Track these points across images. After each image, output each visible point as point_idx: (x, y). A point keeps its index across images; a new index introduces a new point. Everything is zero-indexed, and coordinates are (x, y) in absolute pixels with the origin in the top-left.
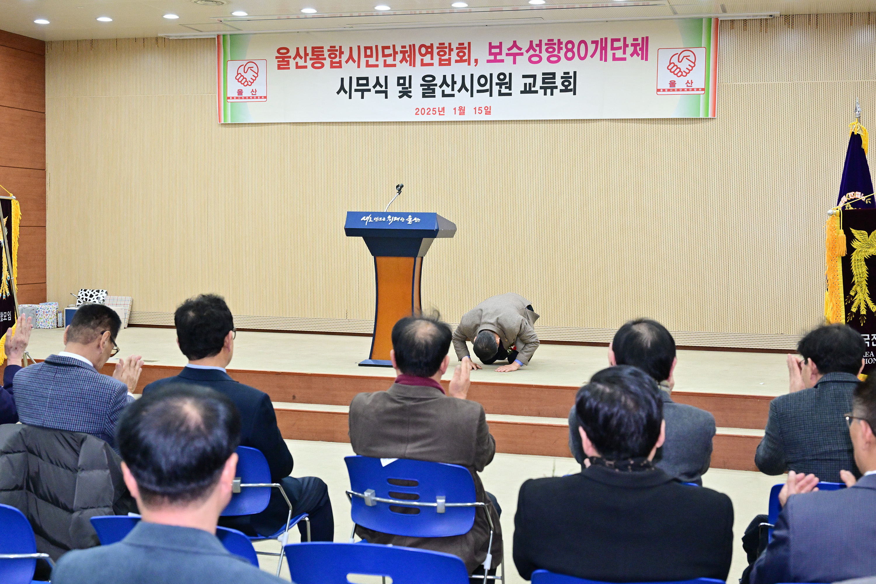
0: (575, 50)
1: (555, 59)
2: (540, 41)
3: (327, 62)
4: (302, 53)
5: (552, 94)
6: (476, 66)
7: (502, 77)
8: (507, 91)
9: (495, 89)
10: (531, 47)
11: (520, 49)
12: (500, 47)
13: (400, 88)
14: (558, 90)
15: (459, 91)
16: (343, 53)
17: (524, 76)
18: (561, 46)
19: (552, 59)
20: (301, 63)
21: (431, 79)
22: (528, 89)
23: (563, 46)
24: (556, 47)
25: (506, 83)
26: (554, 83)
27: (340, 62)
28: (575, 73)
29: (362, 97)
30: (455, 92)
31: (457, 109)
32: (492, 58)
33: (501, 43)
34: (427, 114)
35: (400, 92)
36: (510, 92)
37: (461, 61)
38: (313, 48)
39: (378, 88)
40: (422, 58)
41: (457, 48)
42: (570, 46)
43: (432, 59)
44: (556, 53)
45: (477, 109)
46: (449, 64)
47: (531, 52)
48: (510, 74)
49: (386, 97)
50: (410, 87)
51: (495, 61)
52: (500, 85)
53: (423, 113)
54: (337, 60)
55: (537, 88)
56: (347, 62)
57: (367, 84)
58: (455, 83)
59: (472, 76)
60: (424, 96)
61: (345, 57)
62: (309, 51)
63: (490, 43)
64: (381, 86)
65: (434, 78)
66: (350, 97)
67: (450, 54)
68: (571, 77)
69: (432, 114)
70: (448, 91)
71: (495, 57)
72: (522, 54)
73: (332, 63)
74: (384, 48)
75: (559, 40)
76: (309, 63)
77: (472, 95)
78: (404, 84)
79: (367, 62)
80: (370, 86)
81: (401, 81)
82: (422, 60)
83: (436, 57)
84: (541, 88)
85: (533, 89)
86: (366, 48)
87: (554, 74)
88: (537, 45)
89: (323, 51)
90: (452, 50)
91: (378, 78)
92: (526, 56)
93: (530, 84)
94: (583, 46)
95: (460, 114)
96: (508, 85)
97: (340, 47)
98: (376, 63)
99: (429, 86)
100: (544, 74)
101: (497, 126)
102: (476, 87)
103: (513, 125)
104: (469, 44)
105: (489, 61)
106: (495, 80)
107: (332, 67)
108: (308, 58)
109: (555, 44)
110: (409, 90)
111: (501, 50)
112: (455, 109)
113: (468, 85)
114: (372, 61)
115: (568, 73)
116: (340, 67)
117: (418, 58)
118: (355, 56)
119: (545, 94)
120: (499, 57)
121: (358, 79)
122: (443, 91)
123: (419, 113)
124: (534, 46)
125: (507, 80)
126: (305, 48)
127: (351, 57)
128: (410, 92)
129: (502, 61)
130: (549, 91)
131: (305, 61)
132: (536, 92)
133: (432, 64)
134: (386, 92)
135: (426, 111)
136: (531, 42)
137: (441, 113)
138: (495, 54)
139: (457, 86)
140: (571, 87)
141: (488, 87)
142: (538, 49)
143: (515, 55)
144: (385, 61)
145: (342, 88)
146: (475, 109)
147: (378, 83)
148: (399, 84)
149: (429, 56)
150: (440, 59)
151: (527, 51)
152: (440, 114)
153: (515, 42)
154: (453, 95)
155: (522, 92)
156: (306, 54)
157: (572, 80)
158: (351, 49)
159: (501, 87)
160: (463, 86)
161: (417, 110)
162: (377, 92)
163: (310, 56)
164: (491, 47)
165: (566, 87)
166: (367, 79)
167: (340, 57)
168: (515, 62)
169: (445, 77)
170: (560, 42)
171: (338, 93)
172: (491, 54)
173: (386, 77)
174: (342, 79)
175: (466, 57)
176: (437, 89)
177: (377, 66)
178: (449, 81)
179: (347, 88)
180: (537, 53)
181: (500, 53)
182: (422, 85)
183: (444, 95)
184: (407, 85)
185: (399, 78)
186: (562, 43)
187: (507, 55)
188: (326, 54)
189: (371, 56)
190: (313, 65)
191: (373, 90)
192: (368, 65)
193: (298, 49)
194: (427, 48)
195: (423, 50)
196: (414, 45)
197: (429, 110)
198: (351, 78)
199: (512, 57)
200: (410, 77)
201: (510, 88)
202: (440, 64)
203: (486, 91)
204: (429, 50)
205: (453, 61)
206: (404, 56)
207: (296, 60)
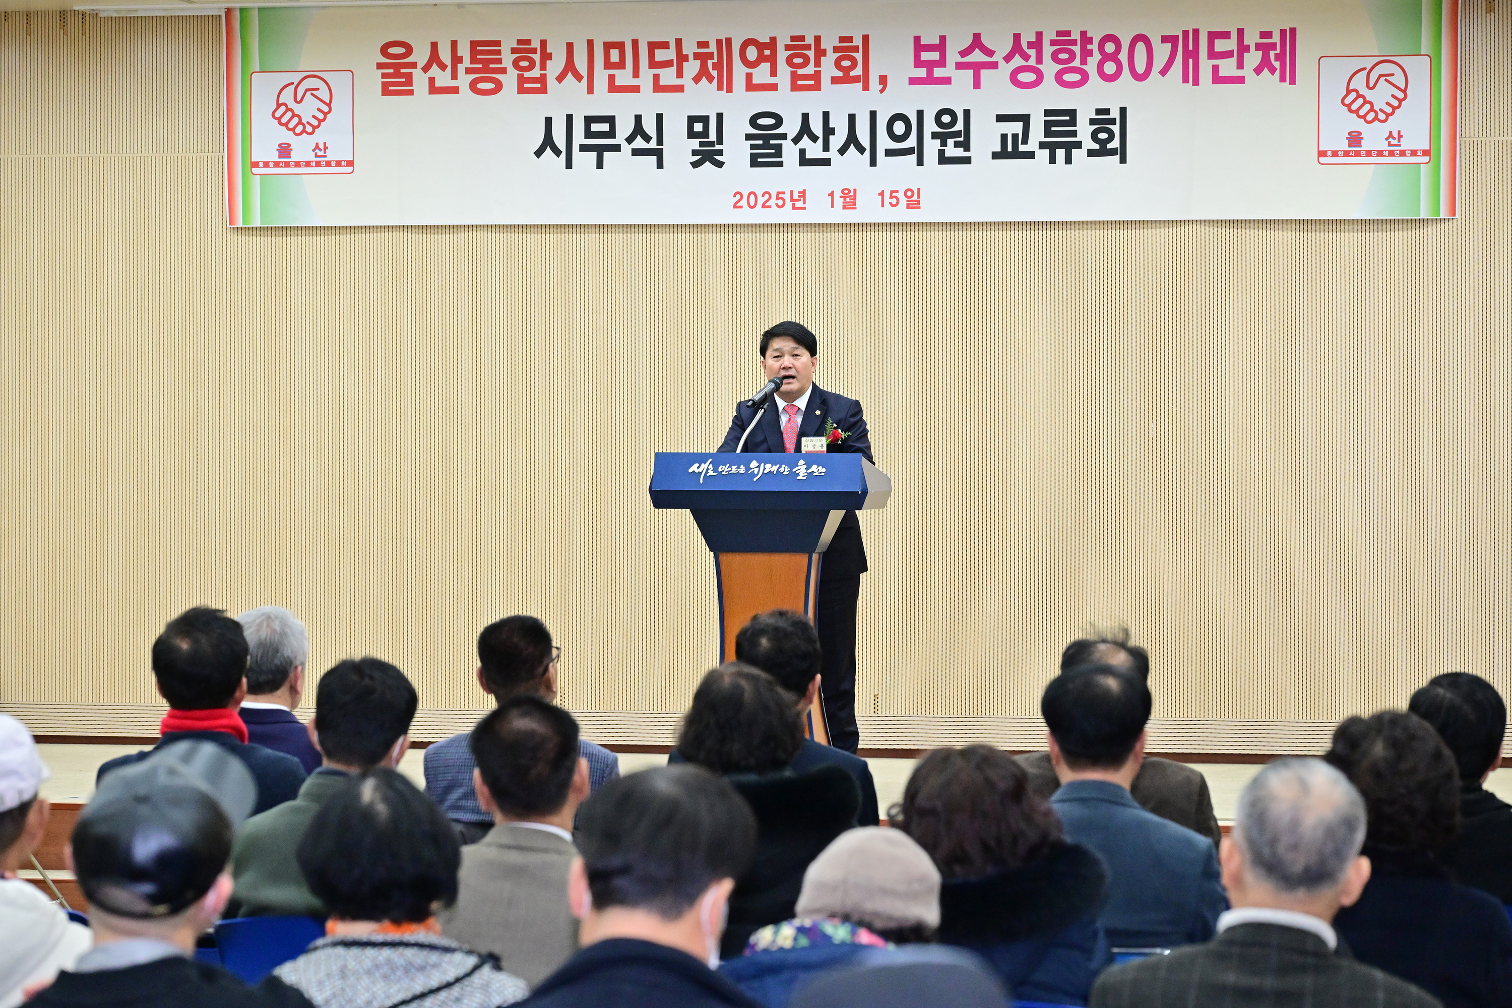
0: (1123, 57)
1: (1075, 77)
2: (1039, 35)
3: (510, 80)
4: (445, 56)
5: (1068, 160)
6: (882, 91)
7: (946, 119)
8: (960, 152)
9: (932, 147)
10: (1017, 48)
11: (990, 53)
12: (941, 46)
13: (695, 144)
14: (1083, 151)
15: (842, 151)
16: (549, 57)
17: (1001, 118)
18: (1089, 47)
19: (1068, 77)
20: (443, 79)
21: (771, 121)
22: (1010, 149)
23: (1094, 47)
24: (1077, 49)
25: (957, 134)
26: (1074, 134)
27: (542, 79)
28: (1123, 111)
29: (600, 165)
30: (833, 154)
31: (838, 194)
32: (922, 73)
33: (943, 39)
34: (764, 206)
35: (695, 153)
36: (967, 154)
37: (845, 79)
38: (474, 44)
39: (639, 143)
40: (749, 71)
41: (836, 49)
42: (1110, 48)
43: (774, 73)
44: (1077, 63)
45: (887, 195)
46: (817, 87)
47: (1018, 61)
48: (967, 113)
49: (660, 165)
50: (720, 140)
51: (931, 80)
52: (942, 138)
53: (752, 204)
54: (536, 73)
55: (1032, 145)
56: (560, 78)
57: (611, 134)
58: (832, 131)
59: (873, 115)
60: (754, 163)
61: (555, 66)
62: (464, 51)
63: (917, 39)
64: (647, 139)
65: (779, 121)
66: (569, 165)
67: (818, 64)
68: (1113, 121)
69: (774, 206)
70: (814, 150)
71: (930, 72)
72: (994, 65)
73: (521, 80)
74: (653, 46)
75: (1083, 34)
76: (464, 80)
77: (873, 163)
78: (705, 133)
79: (612, 78)
80: (620, 139)
81: (698, 127)
82: (749, 76)
83: (784, 71)
84: (1042, 145)
85: (1022, 148)
86: (608, 46)
87: (1072, 113)
88: (1031, 45)
89: (499, 52)
90: (824, 53)
91: (638, 118)
92: (1006, 69)
93: (1015, 136)
94: (1140, 47)
95: (844, 207)
96: (962, 139)
97: (543, 43)
98: (634, 82)
99: (766, 138)
100: (1048, 113)
101: (936, 235)
102: (884, 142)
103: (975, 234)
104: (866, 38)
105: (913, 81)
106: (930, 126)
107: (521, 90)
108: (461, 68)
109: (1074, 42)
110: (718, 147)
111: (943, 56)
112: (831, 194)
113: (864, 137)
114: (624, 77)
115: (1107, 111)
116: (543, 90)
117: (739, 71)
118: (581, 65)
119: (1052, 160)
120: (938, 72)
121: (589, 120)
122: (802, 152)
123: (744, 203)
124: (1024, 46)
125: (959, 126)
126: (454, 44)
127: (570, 66)
128: (720, 153)
129: (947, 81)
130: (1060, 153)
131: (454, 76)
132: (1030, 155)
133: (774, 87)
134: (658, 154)
135: (761, 200)
136: (1017, 37)
137: (798, 204)
138: (930, 65)
139: (837, 141)
140: (1115, 144)
141: (911, 142)
143: (977, 67)
144: (656, 77)
145: (548, 141)
146: (882, 194)
147: (638, 130)
148: (692, 134)
149: (766, 67)
150: (793, 74)
151: (1008, 59)
152: (794, 208)
153: (977, 37)
154: (826, 162)
155: (995, 156)
156: (456, 60)
157: (1116, 129)
158: (570, 47)
159: (944, 144)
160: (852, 138)
161: (738, 196)
162: (636, 152)
163: (466, 62)
164: (919, 47)
165: (1103, 143)
166: (611, 120)
167: (543, 67)
168: (977, 85)
169: (805, 117)
170: (1086, 39)
171: (539, 153)
172: (918, 63)
173: (660, 117)
174: (548, 121)
175: (858, 71)
176: (787, 145)
177: (636, 89)
178: (817, 127)
179: (560, 140)
180: (1032, 62)
181: (942, 63)
182: (749, 137)
183: (804, 161)
184: (713, 137)
185: (692, 120)
186: (1090, 41)
187: (959, 66)
188: (507, 59)
189: (621, 65)
190: (473, 86)
191: (626, 148)
192: (613, 88)
193: (434, 46)
194: (760, 46)
195: (752, 53)
196: (729, 41)
197: (767, 196)
198: (570, 118)
199: (970, 73)
200: (720, 117)
201: (966, 145)
202: (795, 88)
203: (908, 151)
204: (767, 52)
205: (825, 80)
206: (704, 66)
207: (431, 73)
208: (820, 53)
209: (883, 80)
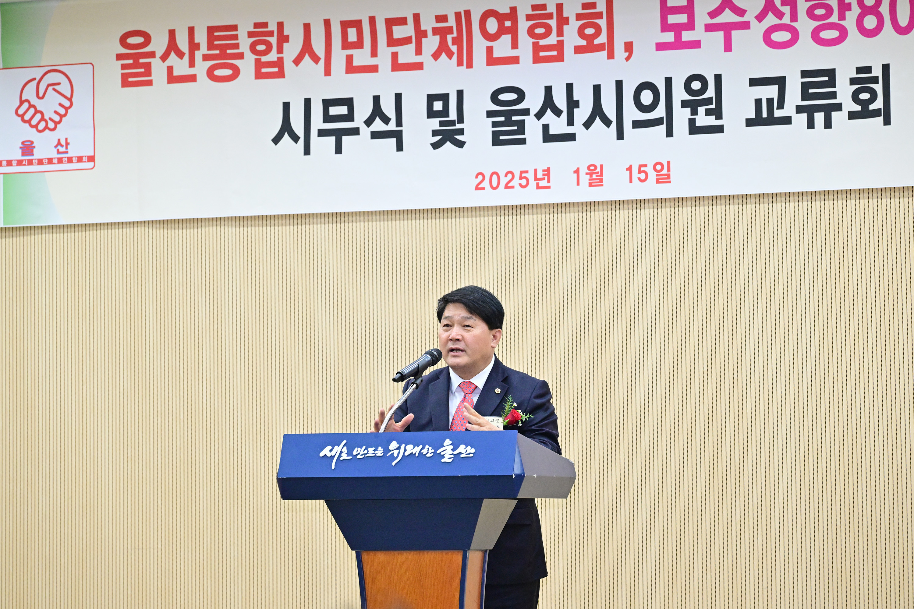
0: (885, 9)
1: (833, 34)
3: (247, 65)
4: (183, 44)
5: (828, 124)
6: (627, 59)
7: (696, 85)
8: (711, 121)
9: (681, 116)
10: (769, 6)
11: (741, 12)
12: (689, 8)
13: (435, 124)
14: (844, 113)
15: (588, 124)
16: (286, 39)
17: (754, 82)
18: (847, 1)
19: (826, 35)
20: (181, 67)
21: (513, 96)
22: (765, 115)
24: (834, 3)
25: (709, 101)
26: (833, 95)
27: (280, 63)
28: (886, 68)
29: (338, 150)
30: (578, 128)
31: (583, 171)
32: (669, 37)
34: (507, 187)
35: (435, 133)
36: (719, 122)
37: (590, 48)
38: (211, 30)
39: (378, 125)
40: (490, 44)
41: (579, 17)
42: (869, 1)
43: (515, 45)
44: (834, 19)
45: (635, 170)
46: (560, 58)
47: (771, 20)
48: (718, 78)
49: (400, 148)
50: (461, 119)
51: (678, 44)
52: (692, 106)
53: (495, 185)
54: (273, 56)
55: (789, 110)
56: (297, 61)
57: (350, 117)
58: (576, 104)
59: (619, 84)
60: (496, 141)
61: (292, 49)
62: (201, 38)
64: (386, 120)
65: (521, 95)
66: (307, 152)
67: (560, 33)
68: (875, 80)
69: (517, 187)
70: (558, 125)
71: (678, 36)
72: (746, 26)
73: (259, 65)
74: (391, 23)
76: (202, 67)
77: (620, 136)
78: (445, 112)
79: (349, 59)
80: (358, 122)
81: (438, 106)
82: (490, 50)
83: (526, 42)
84: (800, 109)
85: (778, 113)
86: (345, 25)
87: (831, 73)
89: (236, 37)
90: (566, 21)
91: (376, 99)
92: (758, 29)
93: (770, 101)
95: (590, 185)
96: (713, 106)
97: (280, 25)
98: (373, 61)
99: (508, 114)
100: (805, 74)
101: (689, 211)
102: (631, 113)
103: (730, 209)
104: (610, 4)
105: (660, 47)
106: (679, 94)
107: (259, 75)
108: (198, 55)
110: (458, 126)
111: (691, 18)
112: (577, 172)
113: (609, 109)
114: (361, 57)
115: (868, 69)
116: (281, 74)
117: (480, 45)
118: (319, 48)
119: (811, 125)
120: (687, 36)
121: (327, 103)
122: (546, 127)
123: (486, 184)
124: (778, 3)
125: (710, 93)
126: (191, 30)
127: (307, 49)
128: (461, 132)
129: (696, 44)
130: (819, 117)
131: (192, 64)
132: (787, 120)
133: (515, 60)
134: (398, 135)
135: (504, 181)
137: (543, 183)
138: (678, 29)
139: (582, 114)
140: (878, 104)
141: (660, 112)
142: (786, 10)
143: (727, 29)
144: (395, 56)
145: (286, 128)
146: (630, 169)
147: (377, 112)
148: (431, 114)
149: (506, 39)
150: (535, 45)
151: (760, 17)
152: (538, 187)
154: (571, 137)
155: (750, 123)
156: (194, 46)
157: (879, 88)
158: (307, 27)
159: (694, 112)
160: (597, 111)
161: (480, 177)
162: (375, 135)
163: (204, 49)
164: (665, 9)
165: (865, 104)
166: (349, 102)
167: (280, 50)
168: (728, 47)
169: (548, 90)
171: (276, 140)
172: (665, 27)
173: (398, 97)
174: (286, 106)
175: (602, 39)
176: (530, 121)
177: (374, 69)
178: (560, 101)
179: (298, 127)
180: (786, 20)
181: (690, 26)
182: (490, 114)
183: (548, 137)
184: (453, 115)
185: (431, 98)
187: (709, 28)
188: (244, 43)
189: (359, 44)
190: (210, 74)
191: (365, 131)
192: (351, 68)
193: (172, 33)
194: (500, 18)
195: (492, 25)
196: (468, 13)
197: (510, 176)
198: (308, 102)
199: (720, 35)
200: (460, 93)
201: (718, 113)
202: (537, 59)
203: (657, 122)
204: (508, 24)
205: (568, 50)
206: (443, 42)
207: (169, 62)
208: (563, 21)
209: (629, 47)
